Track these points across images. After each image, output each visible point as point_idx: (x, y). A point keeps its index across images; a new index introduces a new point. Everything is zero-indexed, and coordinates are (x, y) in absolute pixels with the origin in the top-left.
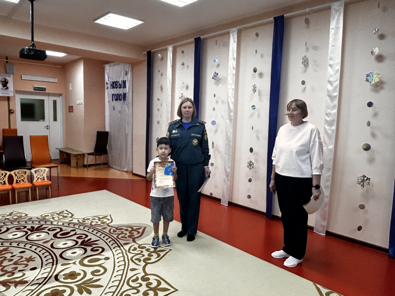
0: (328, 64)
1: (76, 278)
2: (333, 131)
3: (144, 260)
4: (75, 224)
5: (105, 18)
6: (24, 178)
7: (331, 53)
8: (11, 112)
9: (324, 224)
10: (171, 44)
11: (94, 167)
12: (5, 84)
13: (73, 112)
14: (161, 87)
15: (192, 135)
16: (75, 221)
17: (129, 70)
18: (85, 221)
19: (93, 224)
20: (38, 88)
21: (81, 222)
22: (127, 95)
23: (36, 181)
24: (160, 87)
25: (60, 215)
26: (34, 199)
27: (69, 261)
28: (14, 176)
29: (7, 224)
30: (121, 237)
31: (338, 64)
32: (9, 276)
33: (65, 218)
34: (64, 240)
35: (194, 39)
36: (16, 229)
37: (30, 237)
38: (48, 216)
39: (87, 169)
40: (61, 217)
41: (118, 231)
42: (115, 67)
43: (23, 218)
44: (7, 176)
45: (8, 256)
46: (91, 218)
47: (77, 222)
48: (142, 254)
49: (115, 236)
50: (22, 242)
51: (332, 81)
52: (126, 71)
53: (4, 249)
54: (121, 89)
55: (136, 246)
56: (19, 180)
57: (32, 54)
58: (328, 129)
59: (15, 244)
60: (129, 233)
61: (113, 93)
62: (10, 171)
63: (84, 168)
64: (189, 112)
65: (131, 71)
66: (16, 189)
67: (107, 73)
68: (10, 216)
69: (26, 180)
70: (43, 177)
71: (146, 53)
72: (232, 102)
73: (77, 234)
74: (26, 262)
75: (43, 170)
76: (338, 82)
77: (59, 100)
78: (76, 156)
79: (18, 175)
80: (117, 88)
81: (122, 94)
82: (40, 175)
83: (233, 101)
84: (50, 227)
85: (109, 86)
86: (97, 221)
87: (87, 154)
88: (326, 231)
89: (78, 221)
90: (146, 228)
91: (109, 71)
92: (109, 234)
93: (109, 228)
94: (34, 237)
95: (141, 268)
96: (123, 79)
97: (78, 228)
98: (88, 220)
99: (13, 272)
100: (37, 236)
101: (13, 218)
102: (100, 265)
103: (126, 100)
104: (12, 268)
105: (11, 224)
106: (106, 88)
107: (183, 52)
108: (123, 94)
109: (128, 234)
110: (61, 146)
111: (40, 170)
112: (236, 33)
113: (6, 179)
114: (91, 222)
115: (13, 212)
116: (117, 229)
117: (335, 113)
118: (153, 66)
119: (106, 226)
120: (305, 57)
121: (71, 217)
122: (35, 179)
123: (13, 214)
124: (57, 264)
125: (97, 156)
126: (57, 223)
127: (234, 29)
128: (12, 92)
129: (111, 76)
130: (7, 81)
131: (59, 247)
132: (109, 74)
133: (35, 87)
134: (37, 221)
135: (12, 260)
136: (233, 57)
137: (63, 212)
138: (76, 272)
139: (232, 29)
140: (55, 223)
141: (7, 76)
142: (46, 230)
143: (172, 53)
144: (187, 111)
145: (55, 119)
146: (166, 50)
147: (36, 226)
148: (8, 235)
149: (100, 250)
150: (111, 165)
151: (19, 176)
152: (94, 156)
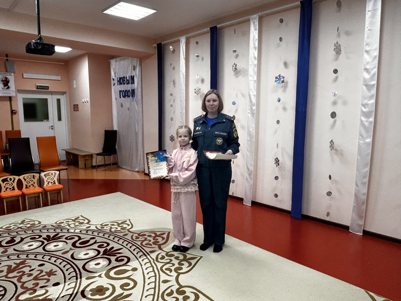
0: (364, 50)
1: (105, 294)
2: (370, 122)
3: (176, 270)
4: (93, 231)
5: (115, 8)
6: (34, 183)
7: (367, 38)
8: (13, 112)
9: (361, 223)
10: (184, 35)
11: (103, 168)
12: (6, 83)
13: (78, 111)
14: (174, 81)
15: (216, 133)
16: (93, 228)
17: (137, 66)
18: (104, 228)
19: (113, 230)
20: (41, 86)
21: (100, 228)
22: (136, 91)
23: (47, 185)
24: (172, 81)
25: (76, 221)
26: (46, 205)
27: (94, 274)
28: (23, 180)
29: (21, 233)
30: (146, 244)
31: (376, 49)
32: (30, 294)
33: (82, 225)
34: (84, 250)
35: (209, 29)
36: (31, 239)
37: (48, 248)
38: (63, 223)
39: (97, 170)
40: (77, 224)
41: (140, 237)
42: (122, 62)
43: (36, 226)
44: (16, 181)
45: (27, 270)
46: (110, 224)
47: (95, 229)
48: (172, 263)
49: (139, 243)
50: (39, 253)
51: (369, 69)
52: (134, 66)
53: (21, 262)
54: (129, 85)
55: (164, 254)
56: (29, 185)
57: (40, 48)
58: (364, 121)
59: (32, 257)
60: (154, 239)
61: (120, 90)
62: (19, 175)
63: (92, 169)
64: (213, 106)
65: (139, 66)
66: (26, 195)
67: (113, 68)
68: (23, 224)
69: (36, 185)
70: (53, 180)
71: (156, 45)
72: (254, 95)
73: (97, 242)
74: (46, 277)
75: (54, 174)
76: (376, 70)
77: (63, 99)
78: (84, 156)
79: (27, 180)
80: (124, 84)
81: (130, 90)
82: (50, 179)
83: (255, 93)
84: (67, 235)
85: (116, 82)
86: (117, 226)
87: (96, 154)
88: (364, 230)
89: (96, 227)
90: (170, 233)
91: (115, 66)
92: (132, 241)
93: (131, 234)
94: (51, 247)
95: (173, 279)
96: (131, 74)
97: (97, 235)
98: (106, 227)
99: (34, 289)
100: (55, 246)
101: (26, 226)
102: (128, 278)
103: (135, 96)
104: (33, 284)
105: (25, 233)
106: (112, 84)
107: (197, 43)
108: (132, 90)
109: (153, 241)
110: (67, 147)
111: (50, 173)
112: (257, 19)
113: (15, 184)
114: (109, 228)
115: (25, 219)
116: (139, 235)
117: (373, 103)
118: (164, 60)
119: (127, 232)
120: (337, 43)
121: (88, 223)
122: (46, 183)
123: (25, 221)
124: (81, 278)
125: (106, 157)
126: (74, 231)
127: (255, 16)
128: (14, 92)
129: (117, 72)
130: (8, 80)
131: (80, 257)
132: (115, 69)
133: (37, 86)
134: (52, 229)
135: (31, 275)
136: (254, 46)
137: (79, 218)
138: (103, 286)
139: (252, 16)
140: (72, 231)
141: (7, 74)
142: (64, 239)
143: (185, 44)
144: (212, 105)
145: (60, 119)
146: (179, 41)
147: (52, 235)
148: (23, 247)
149: (126, 260)
150: (121, 166)
151: (29, 181)
152: (103, 156)
